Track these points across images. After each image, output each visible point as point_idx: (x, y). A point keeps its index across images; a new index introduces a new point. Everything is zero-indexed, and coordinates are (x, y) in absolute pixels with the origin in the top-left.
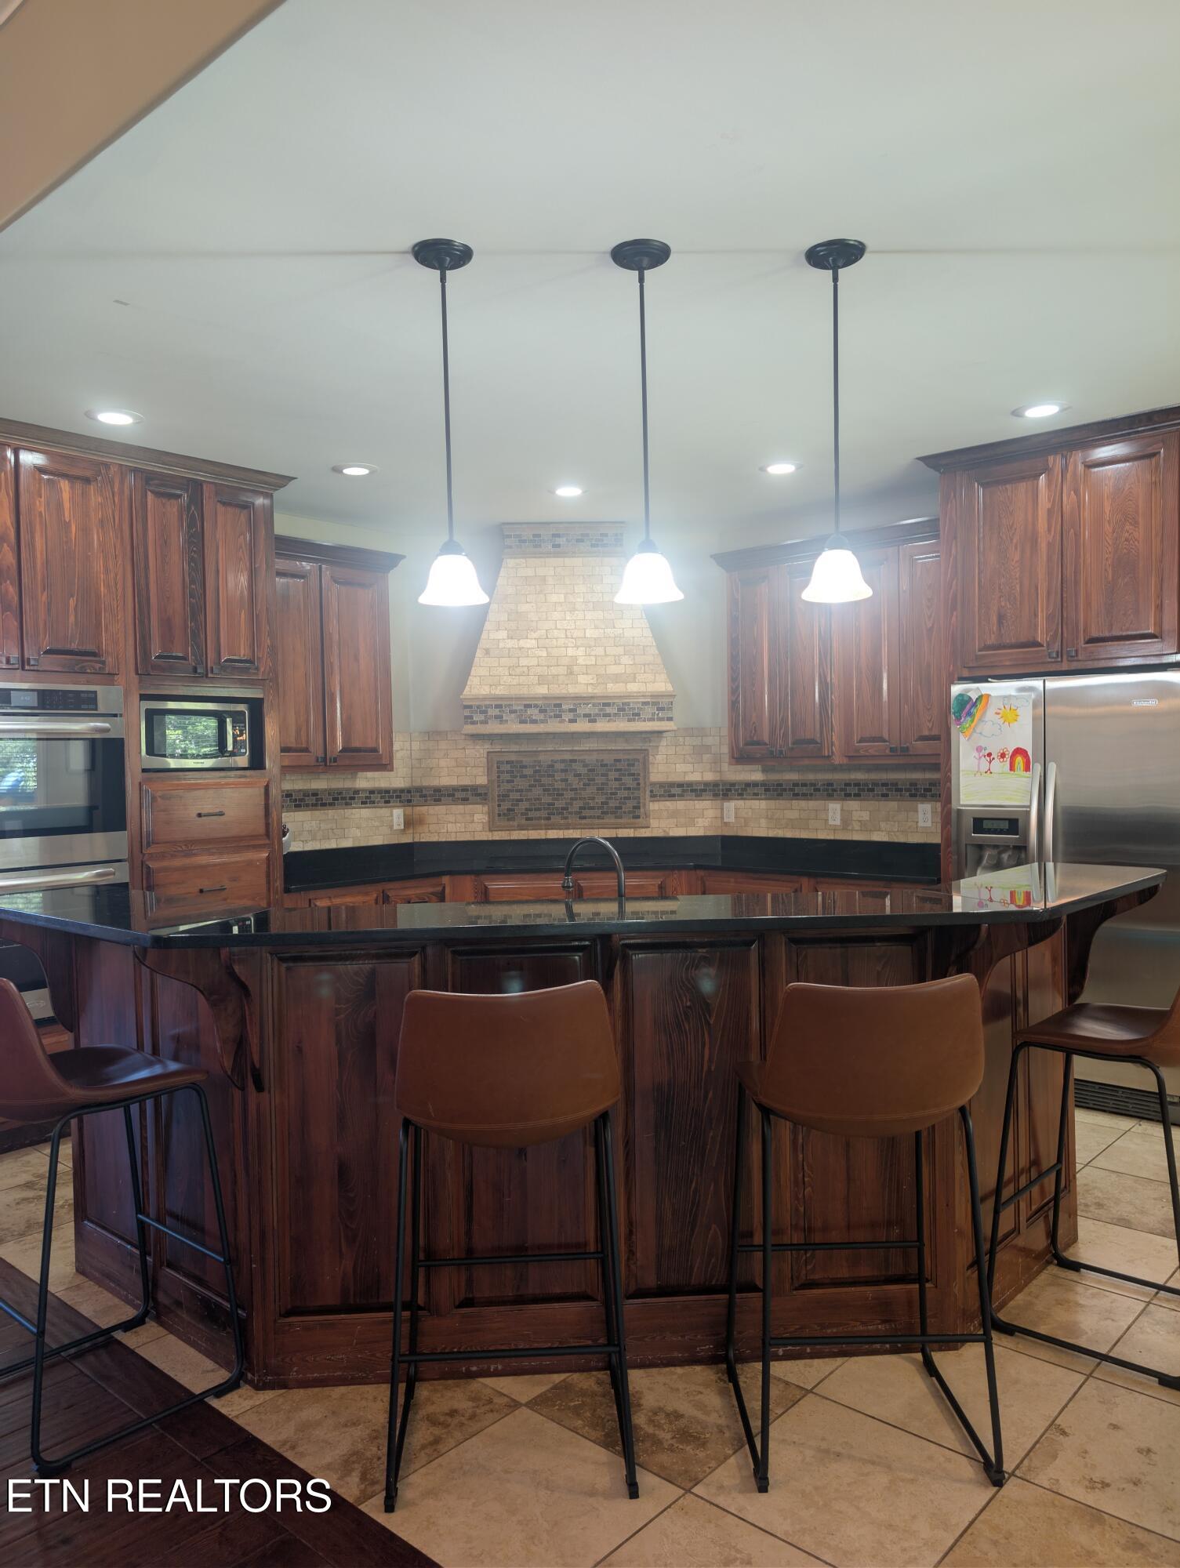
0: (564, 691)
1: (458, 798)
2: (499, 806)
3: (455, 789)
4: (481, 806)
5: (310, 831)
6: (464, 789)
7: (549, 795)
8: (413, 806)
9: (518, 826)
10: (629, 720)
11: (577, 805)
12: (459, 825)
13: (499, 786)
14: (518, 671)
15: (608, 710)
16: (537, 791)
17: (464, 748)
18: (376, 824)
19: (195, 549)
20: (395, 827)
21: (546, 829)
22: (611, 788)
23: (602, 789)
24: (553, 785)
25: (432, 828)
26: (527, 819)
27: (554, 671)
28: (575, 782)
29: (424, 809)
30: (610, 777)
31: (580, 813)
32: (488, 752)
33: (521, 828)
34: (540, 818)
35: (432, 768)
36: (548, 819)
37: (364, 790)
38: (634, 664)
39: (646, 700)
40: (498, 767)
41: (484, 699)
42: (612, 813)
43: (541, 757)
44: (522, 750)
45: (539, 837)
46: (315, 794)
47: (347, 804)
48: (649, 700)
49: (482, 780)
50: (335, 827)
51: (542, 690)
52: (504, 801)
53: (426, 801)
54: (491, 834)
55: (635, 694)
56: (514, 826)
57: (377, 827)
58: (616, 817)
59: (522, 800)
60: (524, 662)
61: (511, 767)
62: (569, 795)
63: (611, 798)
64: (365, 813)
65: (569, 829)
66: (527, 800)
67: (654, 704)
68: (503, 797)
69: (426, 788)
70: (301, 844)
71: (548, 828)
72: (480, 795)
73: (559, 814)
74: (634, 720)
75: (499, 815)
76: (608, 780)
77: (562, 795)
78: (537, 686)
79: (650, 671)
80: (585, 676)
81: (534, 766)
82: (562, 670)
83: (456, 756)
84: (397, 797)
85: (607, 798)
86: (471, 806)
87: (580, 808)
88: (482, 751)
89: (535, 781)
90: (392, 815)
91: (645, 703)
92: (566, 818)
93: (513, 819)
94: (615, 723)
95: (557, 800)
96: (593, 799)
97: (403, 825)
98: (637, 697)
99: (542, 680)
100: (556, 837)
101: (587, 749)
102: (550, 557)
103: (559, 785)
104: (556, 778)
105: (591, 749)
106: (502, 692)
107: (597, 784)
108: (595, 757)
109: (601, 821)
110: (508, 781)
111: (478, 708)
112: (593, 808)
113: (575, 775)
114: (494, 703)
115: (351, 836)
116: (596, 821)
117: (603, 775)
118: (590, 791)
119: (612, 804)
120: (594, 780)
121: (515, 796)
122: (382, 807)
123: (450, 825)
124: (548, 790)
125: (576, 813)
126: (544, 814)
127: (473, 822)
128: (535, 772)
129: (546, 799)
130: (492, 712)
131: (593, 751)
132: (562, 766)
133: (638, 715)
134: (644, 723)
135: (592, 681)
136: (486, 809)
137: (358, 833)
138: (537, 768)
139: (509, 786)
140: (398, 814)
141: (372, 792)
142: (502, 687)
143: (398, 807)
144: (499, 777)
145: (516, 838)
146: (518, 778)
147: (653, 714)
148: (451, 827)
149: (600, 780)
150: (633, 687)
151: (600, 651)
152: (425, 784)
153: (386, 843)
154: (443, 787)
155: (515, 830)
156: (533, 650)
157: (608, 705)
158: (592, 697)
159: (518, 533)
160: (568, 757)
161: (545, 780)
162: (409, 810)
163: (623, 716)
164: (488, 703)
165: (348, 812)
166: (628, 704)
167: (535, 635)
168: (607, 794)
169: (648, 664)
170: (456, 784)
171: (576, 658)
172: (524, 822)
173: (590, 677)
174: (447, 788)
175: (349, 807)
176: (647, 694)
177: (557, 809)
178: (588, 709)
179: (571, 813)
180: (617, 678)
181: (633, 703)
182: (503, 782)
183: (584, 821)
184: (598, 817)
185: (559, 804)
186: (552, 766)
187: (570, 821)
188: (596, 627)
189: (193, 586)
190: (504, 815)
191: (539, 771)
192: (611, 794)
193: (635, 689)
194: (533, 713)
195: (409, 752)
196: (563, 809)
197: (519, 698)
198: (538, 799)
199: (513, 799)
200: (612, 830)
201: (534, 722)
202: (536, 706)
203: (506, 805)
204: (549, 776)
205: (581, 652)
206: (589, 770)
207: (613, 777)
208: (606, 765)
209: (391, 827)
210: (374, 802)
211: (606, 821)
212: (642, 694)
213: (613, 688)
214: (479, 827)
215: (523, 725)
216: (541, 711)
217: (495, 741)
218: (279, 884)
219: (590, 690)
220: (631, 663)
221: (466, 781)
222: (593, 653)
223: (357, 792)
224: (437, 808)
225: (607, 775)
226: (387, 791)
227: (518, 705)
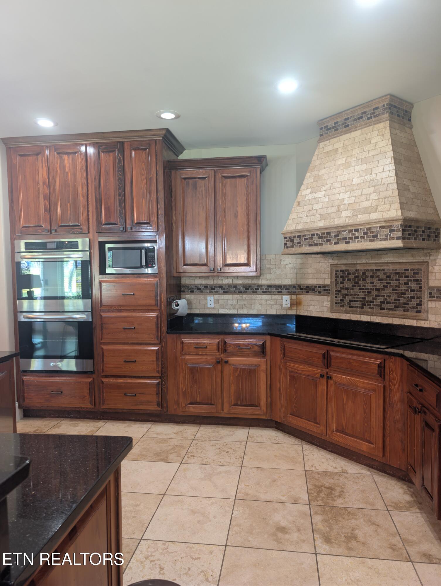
0: (332, 224)
1: (317, 292)
2: (336, 297)
3: (315, 286)
4: (327, 297)
5: (232, 305)
6: (319, 286)
7: (363, 292)
8: (296, 295)
9: (345, 311)
10: (371, 241)
11: (379, 300)
12: (316, 307)
13: (336, 285)
14: (311, 213)
15: (357, 234)
16: (356, 290)
17: (319, 263)
18: (272, 303)
19: (121, 174)
20: (284, 305)
21: (360, 314)
22: (402, 290)
23: (396, 290)
24: (365, 286)
25: (305, 307)
26: (351, 307)
27: (330, 210)
28: (379, 285)
29: (301, 297)
30: (401, 282)
31: (381, 305)
32: (331, 265)
33: (346, 312)
34: (357, 307)
35: (305, 274)
36: (362, 308)
37: (264, 285)
38: (378, 199)
39: (382, 225)
40: (336, 274)
41: (291, 233)
42: (402, 307)
43: (359, 268)
44: (348, 263)
45: (356, 319)
46: (235, 286)
47: (253, 292)
48: (384, 224)
49: (328, 282)
50: (246, 303)
51: (321, 224)
52: (338, 294)
53: (302, 292)
54: (331, 314)
55: (373, 221)
56: (342, 311)
57: (272, 305)
58: (404, 311)
59: (347, 295)
60: (315, 207)
61: (343, 273)
62: (374, 293)
63: (401, 297)
64: (265, 297)
65: (373, 315)
66: (351, 295)
67: (388, 227)
68: (339, 292)
69: (303, 285)
70: (227, 311)
71: (361, 313)
72: (327, 290)
73: (368, 305)
74: (373, 240)
75: (336, 303)
76: (399, 283)
77: (370, 292)
78: (319, 222)
79: (388, 202)
80: (346, 211)
81: (355, 274)
82: (334, 209)
83: (316, 267)
84: (286, 289)
85: (398, 297)
86: (322, 296)
87: (381, 302)
88: (328, 264)
89: (355, 283)
90: (282, 299)
91: (382, 227)
92: (373, 308)
93: (342, 306)
94: (361, 243)
95: (367, 296)
96: (389, 296)
97: (289, 304)
98: (375, 223)
99: (323, 217)
100: (366, 320)
101: (387, 262)
102: (342, 135)
103: (369, 286)
104: (367, 281)
105: (389, 261)
106: (301, 228)
107: (392, 286)
108: (391, 267)
109: (394, 312)
110: (341, 283)
111: (290, 238)
112: (389, 303)
113: (379, 280)
114: (297, 235)
115: (256, 308)
116: (391, 312)
117: (396, 280)
118: (388, 290)
119: (402, 301)
120: (390, 283)
121: (344, 292)
122: (275, 295)
123: (312, 307)
124: (363, 289)
125: (379, 305)
126: (359, 304)
127: (323, 306)
128: (356, 277)
129: (362, 295)
130: (296, 240)
131: (389, 263)
132: (371, 274)
133: (377, 236)
134: (380, 242)
135: (349, 215)
136: (329, 299)
137: (260, 307)
138: (357, 275)
139: (341, 285)
140: (286, 299)
141: (270, 286)
142: (301, 224)
143: (287, 295)
144: (336, 280)
145: (344, 318)
146: (346, 281)
147: (387, 235)
148: (313, 308)
149: (394, 284)
150: (374, 216)
151: (358, 193)
152: (302, 283)
153: (278, 313)
154: (310, 285)
155: (343, 313)
156: (321, 199)
157: (357, 230)
158: (347, 226)
159: (326, 125)
160: (374, 267)
161: (361, 283)
162: (294, 297)
163: (367, 238)
164: (294, 235)
165: (254, 296)
166: (369, 229)
167: (324, 188)
168: (398, 293)
169: (388, 197)
170: (315, 283)
171: (343, 200)
172: (348, 308)
173: (349, 211)
174: (312, 285)
175: (255, 293)
176: (381, 220)
177: (367, 302)
178: (346, 234)
179: (375, 305)
180: (366, 211)
181: (374, 227)
182: (338, 283)
183: (383, 311)
184: (393, 310)
185: (369, 299)
186: (365, 273)
187: (374, 310)
188: (360, 176)
189: (120, 191)
190: (339, 303)
191: (357, 277)
192: (402, 294)
193: (375, 218)
194: (316, 239)
195: (295, 265)
196: (371, 302)
197: (308, 230)
198: (357, 294)
199: (343, 294)
200: (401, 319)
201: (316, 245)
202: (317, 235)
203: (340, 297)
204: (363, 280)
205: (347, 195)
206: (387, 277)
207: (403, 282)
208: (398, 273)
209: (282, 305)
210: (271, 292)
211: (397, 312)
212: (377, 221)
213: (361, 218)
214: (326, 310)
215: (310, 248)
216: (320, 238)
217: (335, 258)
218: (164, 329)
219: (347, 221)
220: (377, 198)
221: (320, 282)
222: (354, 195)
223: (260, 286)
224: (307, 296)
225: (399, 280)
226: (280, 286)
227: (308, 235)
